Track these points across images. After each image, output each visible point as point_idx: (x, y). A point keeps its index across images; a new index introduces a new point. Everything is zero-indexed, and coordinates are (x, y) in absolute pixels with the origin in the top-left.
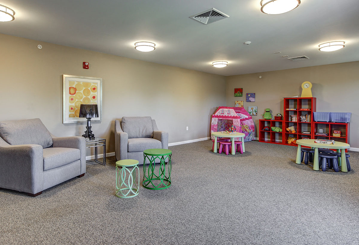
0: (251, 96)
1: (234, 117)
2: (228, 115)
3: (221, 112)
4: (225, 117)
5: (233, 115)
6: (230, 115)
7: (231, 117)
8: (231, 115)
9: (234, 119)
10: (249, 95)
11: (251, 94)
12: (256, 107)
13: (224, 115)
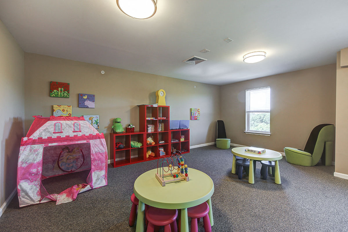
0: (88, 98)
1: (91, 137)
2: (75, 134)
3: (52, 130)
4: (68, 138)
5: (87, 132)
6: (80, 134)
7: (83, 137)
8: (85, 133)
9: (92, 142)
10: (85, 97)
11: (88, 95)
12: (98, 116)
13: (63, 135)
